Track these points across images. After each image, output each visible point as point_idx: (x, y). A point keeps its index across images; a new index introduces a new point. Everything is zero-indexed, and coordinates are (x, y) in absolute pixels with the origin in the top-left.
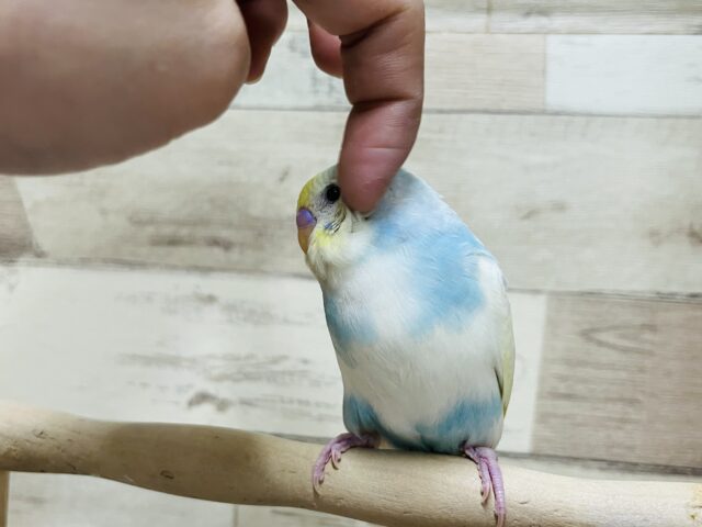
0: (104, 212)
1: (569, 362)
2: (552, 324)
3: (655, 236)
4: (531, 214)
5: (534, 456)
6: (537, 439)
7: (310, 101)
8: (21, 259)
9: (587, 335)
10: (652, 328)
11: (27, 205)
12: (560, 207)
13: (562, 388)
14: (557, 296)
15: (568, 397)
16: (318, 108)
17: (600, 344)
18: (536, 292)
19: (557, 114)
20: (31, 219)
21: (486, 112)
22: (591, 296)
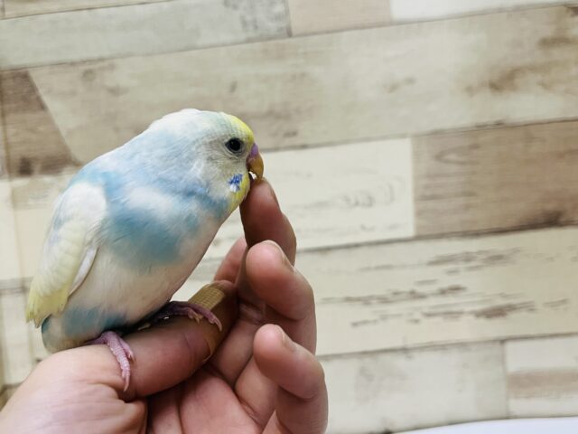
0: (117, 130)
1: (430, 176)
2: (417, 155)
3: (470, 90)
4: (393, 88)
5: (418, 238)
6: (418, 227)
7: (243, 36)
8: (65, 169)
9: (439, 157)
10: (475, 147)
11: (63, 133)
12: (410, 81)
13: (428, 193)
14: (417, 137)
15: (433, 197)
16: (249, 41)
17: (447, 162)
18: (403, 136)
19: (401, 23)
20: (68, 142)
21: (356, 28)
22: (437, 134)
